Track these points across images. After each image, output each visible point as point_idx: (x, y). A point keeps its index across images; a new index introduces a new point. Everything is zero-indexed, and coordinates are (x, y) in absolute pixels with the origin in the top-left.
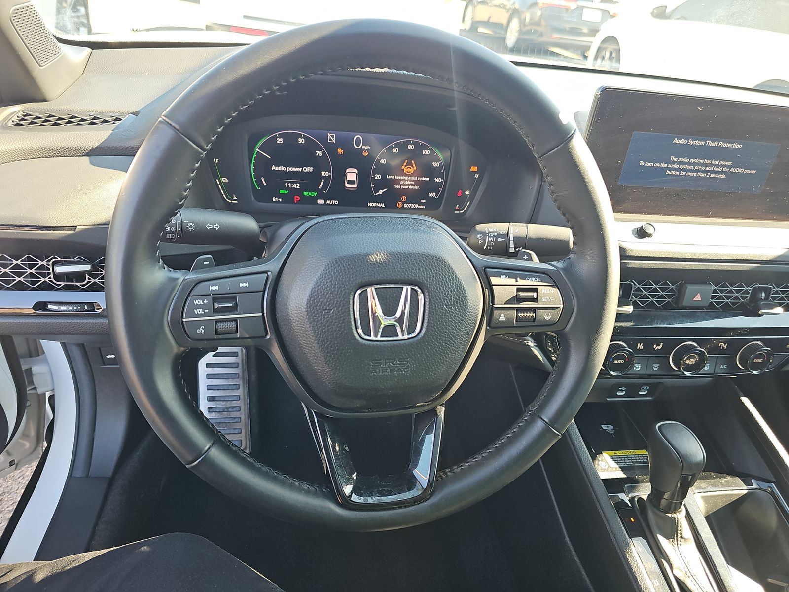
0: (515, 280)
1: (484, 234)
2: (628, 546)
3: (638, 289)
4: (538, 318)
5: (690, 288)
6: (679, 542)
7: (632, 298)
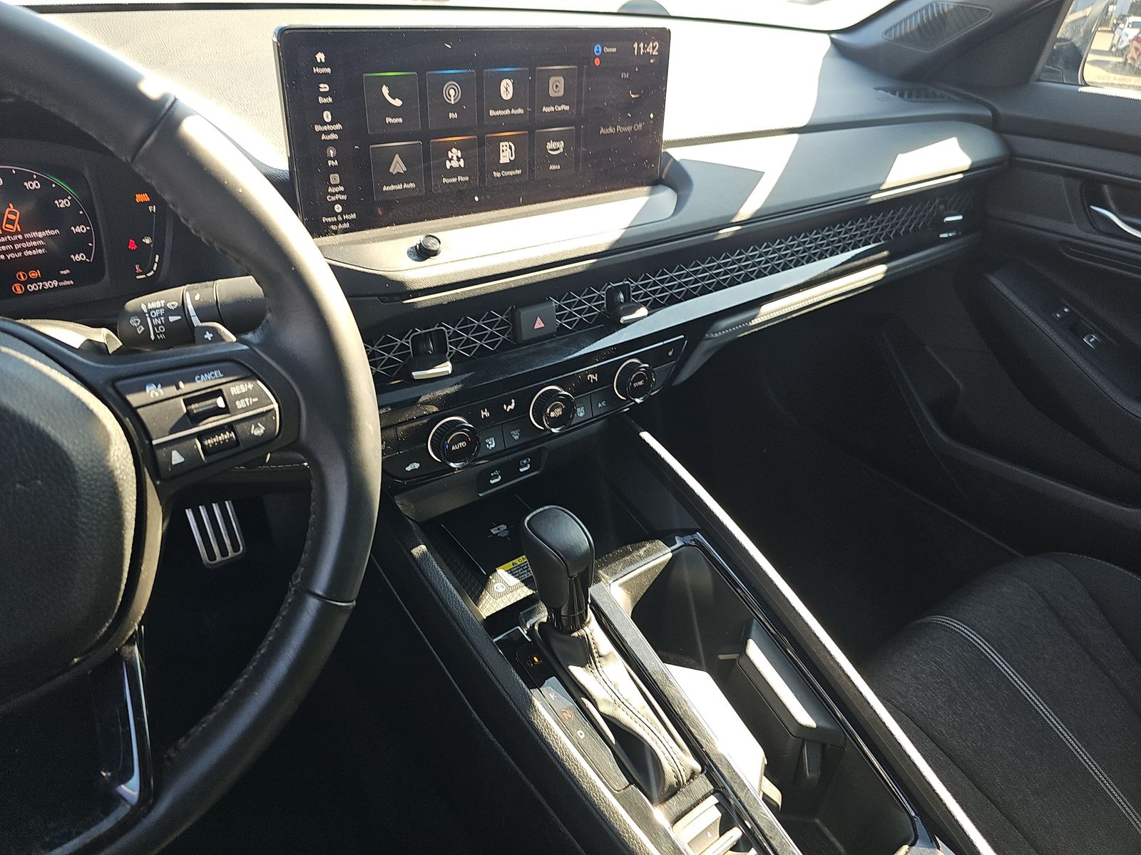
0: (174, 388)
1: (140, 314)
2: (530, 703)
3: (456, 334)
4: (242, 437)
5: (525, 313)
6: (598, 664)
7: (451, 349)
